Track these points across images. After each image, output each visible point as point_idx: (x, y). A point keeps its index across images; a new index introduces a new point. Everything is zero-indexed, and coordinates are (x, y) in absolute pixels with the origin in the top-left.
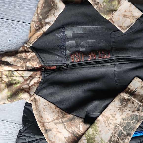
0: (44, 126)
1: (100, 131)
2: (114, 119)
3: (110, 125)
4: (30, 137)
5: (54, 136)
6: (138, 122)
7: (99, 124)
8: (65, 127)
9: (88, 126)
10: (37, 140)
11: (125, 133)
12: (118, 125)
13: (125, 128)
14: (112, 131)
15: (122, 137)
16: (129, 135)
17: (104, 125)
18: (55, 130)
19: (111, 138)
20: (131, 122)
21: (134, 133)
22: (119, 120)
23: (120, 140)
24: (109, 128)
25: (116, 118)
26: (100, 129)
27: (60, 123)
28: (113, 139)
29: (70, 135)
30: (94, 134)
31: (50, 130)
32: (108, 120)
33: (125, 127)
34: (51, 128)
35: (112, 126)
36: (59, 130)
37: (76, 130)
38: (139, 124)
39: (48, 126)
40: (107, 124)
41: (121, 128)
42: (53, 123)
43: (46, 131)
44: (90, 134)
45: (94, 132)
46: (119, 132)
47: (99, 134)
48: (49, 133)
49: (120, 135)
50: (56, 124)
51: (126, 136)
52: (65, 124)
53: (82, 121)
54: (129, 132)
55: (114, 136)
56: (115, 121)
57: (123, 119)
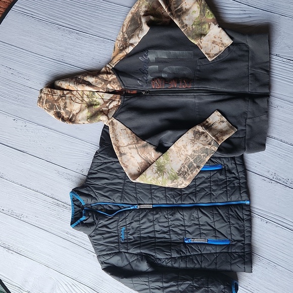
0: (119, 150)
1: (171, 161)
2: (185, 150)
3: (182, 156)
4: (105, 159)
5: (128, 160)
6: (208, 155)
7: (171, 154)
8: (138, 153)
9: (160, 154)
10: (112, 162)
11: (195, 165)
12: (189, 157)
13: (195, 161)
14: (183, 162)
15: (191, 168)
16: (198, 167)
17: (176, 155)
18: (129, 154)
19: (181, 168)
20: (202, 155)
21: (203, 166)
22: (190, 152)
23: (189, 171)
24: (180, 158)
25: (187, 149)
26: (171, 159)
27: (134, 148)
28: (183, 170)
29: (143, 161)
30: (165, 162)
31: (124, 154)
32: (179, 150)
33: (196, 159)
34: (125, 152)
35: (183, 157)
36: (132, 155)
37: (149, 157)
38: (208, 158)
39: (123, 150)
40: (179, 155)
41: (192, 160)
42: (127, 148)
43: (121, 154)
44: (161, 162)
45: (165, 161)
46: (190, 164)
47: (170, 163)
48: (123, 157)
49: (189, 167)
50: (130, 149)
51: (195, 168)
52: (139, 150)
53: (154, 149)
54: (199, 165)
55: (184, 167)
56: (186, 153)
57: (194, 151)
